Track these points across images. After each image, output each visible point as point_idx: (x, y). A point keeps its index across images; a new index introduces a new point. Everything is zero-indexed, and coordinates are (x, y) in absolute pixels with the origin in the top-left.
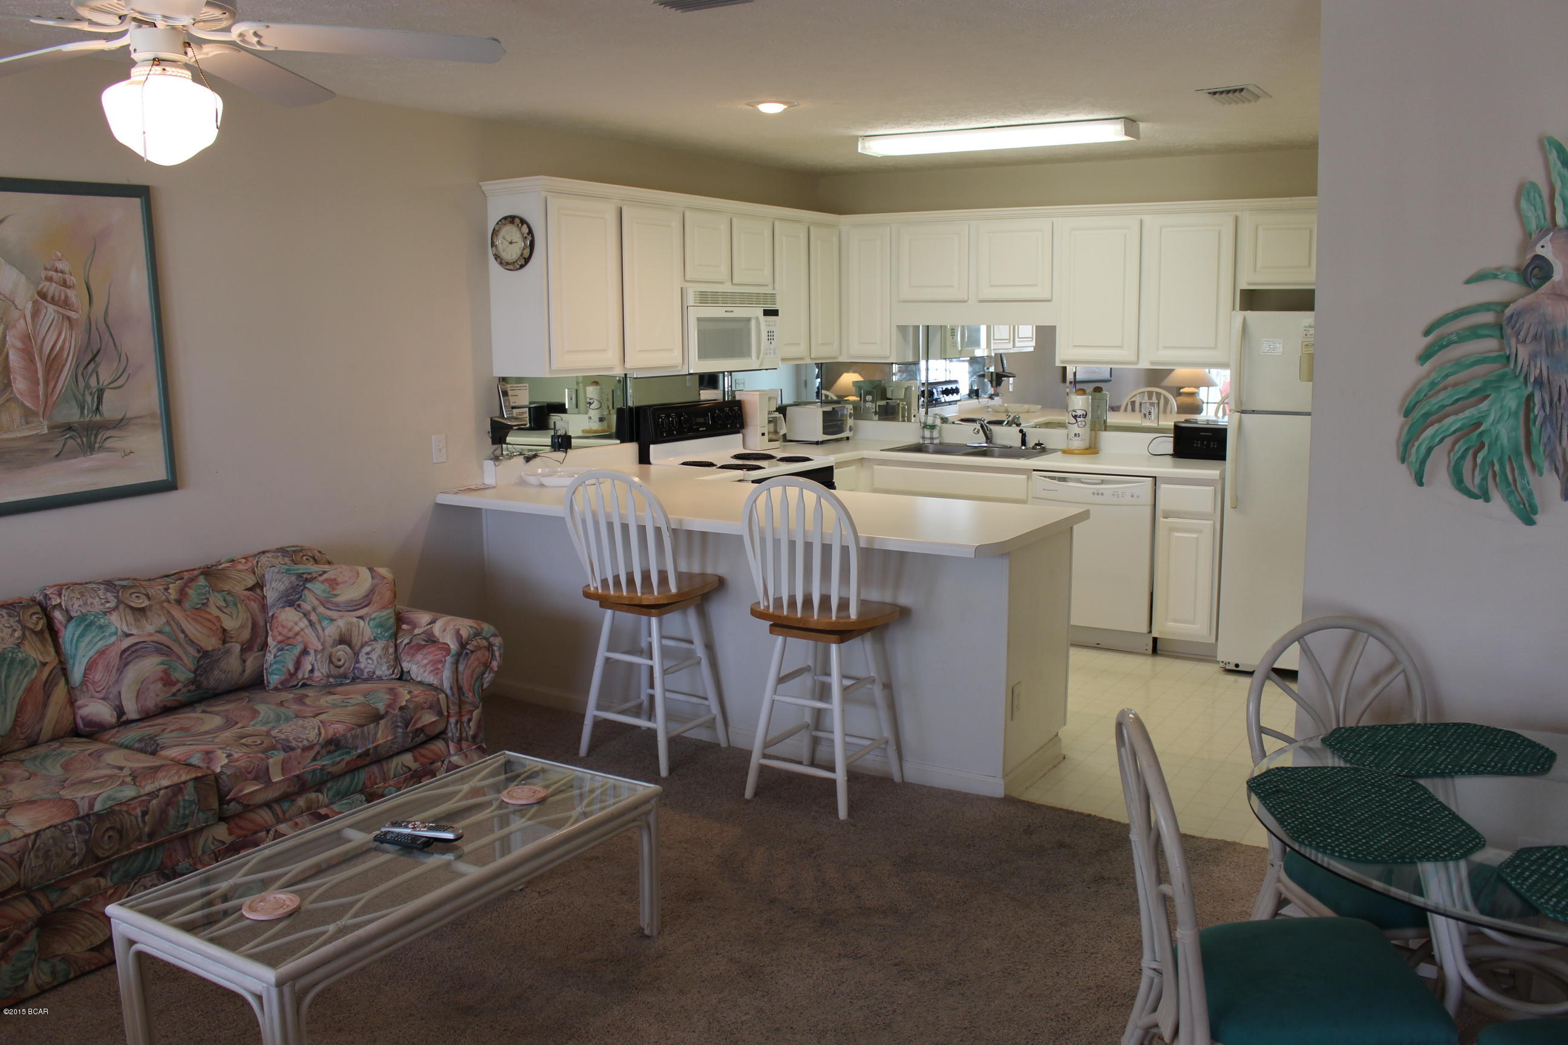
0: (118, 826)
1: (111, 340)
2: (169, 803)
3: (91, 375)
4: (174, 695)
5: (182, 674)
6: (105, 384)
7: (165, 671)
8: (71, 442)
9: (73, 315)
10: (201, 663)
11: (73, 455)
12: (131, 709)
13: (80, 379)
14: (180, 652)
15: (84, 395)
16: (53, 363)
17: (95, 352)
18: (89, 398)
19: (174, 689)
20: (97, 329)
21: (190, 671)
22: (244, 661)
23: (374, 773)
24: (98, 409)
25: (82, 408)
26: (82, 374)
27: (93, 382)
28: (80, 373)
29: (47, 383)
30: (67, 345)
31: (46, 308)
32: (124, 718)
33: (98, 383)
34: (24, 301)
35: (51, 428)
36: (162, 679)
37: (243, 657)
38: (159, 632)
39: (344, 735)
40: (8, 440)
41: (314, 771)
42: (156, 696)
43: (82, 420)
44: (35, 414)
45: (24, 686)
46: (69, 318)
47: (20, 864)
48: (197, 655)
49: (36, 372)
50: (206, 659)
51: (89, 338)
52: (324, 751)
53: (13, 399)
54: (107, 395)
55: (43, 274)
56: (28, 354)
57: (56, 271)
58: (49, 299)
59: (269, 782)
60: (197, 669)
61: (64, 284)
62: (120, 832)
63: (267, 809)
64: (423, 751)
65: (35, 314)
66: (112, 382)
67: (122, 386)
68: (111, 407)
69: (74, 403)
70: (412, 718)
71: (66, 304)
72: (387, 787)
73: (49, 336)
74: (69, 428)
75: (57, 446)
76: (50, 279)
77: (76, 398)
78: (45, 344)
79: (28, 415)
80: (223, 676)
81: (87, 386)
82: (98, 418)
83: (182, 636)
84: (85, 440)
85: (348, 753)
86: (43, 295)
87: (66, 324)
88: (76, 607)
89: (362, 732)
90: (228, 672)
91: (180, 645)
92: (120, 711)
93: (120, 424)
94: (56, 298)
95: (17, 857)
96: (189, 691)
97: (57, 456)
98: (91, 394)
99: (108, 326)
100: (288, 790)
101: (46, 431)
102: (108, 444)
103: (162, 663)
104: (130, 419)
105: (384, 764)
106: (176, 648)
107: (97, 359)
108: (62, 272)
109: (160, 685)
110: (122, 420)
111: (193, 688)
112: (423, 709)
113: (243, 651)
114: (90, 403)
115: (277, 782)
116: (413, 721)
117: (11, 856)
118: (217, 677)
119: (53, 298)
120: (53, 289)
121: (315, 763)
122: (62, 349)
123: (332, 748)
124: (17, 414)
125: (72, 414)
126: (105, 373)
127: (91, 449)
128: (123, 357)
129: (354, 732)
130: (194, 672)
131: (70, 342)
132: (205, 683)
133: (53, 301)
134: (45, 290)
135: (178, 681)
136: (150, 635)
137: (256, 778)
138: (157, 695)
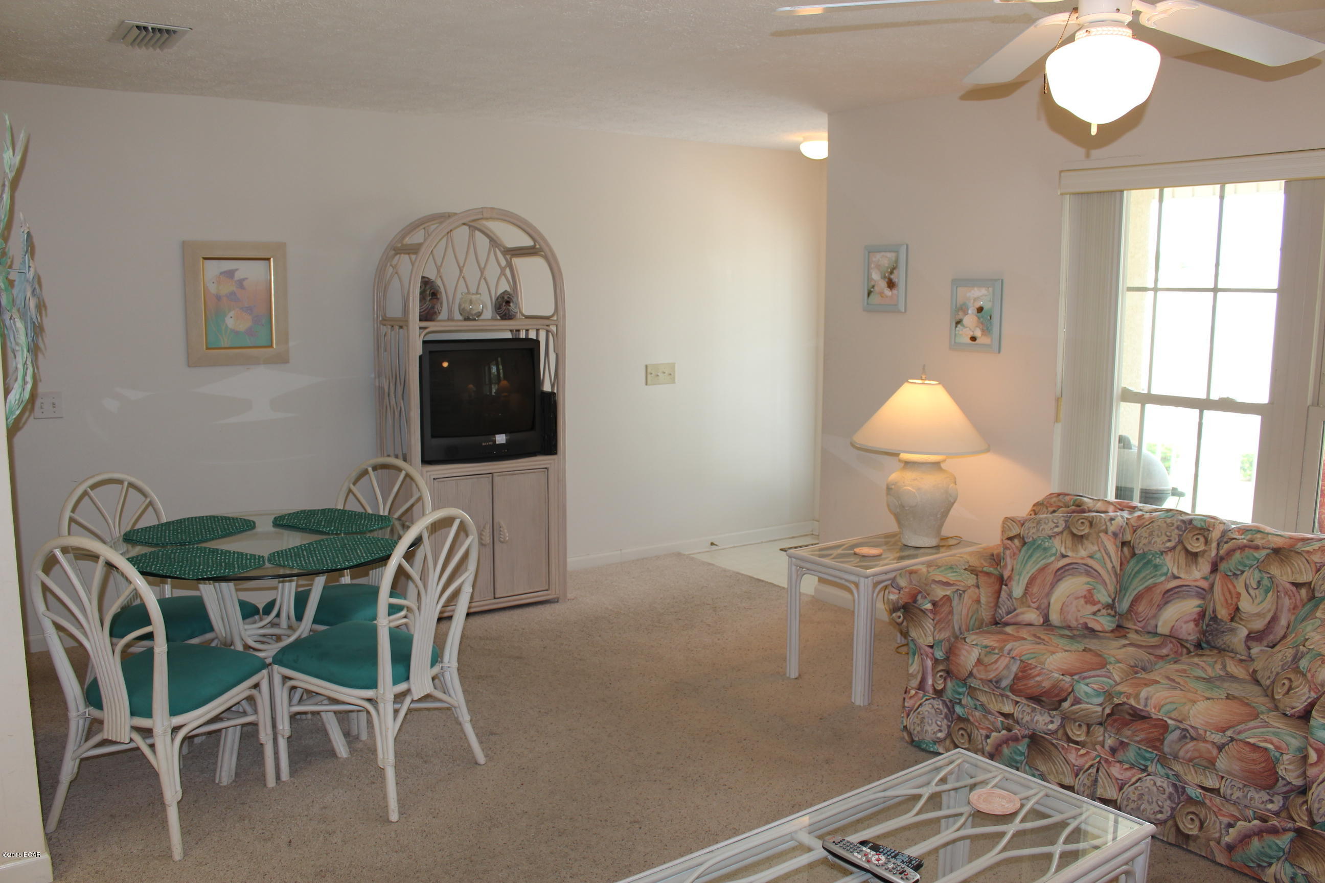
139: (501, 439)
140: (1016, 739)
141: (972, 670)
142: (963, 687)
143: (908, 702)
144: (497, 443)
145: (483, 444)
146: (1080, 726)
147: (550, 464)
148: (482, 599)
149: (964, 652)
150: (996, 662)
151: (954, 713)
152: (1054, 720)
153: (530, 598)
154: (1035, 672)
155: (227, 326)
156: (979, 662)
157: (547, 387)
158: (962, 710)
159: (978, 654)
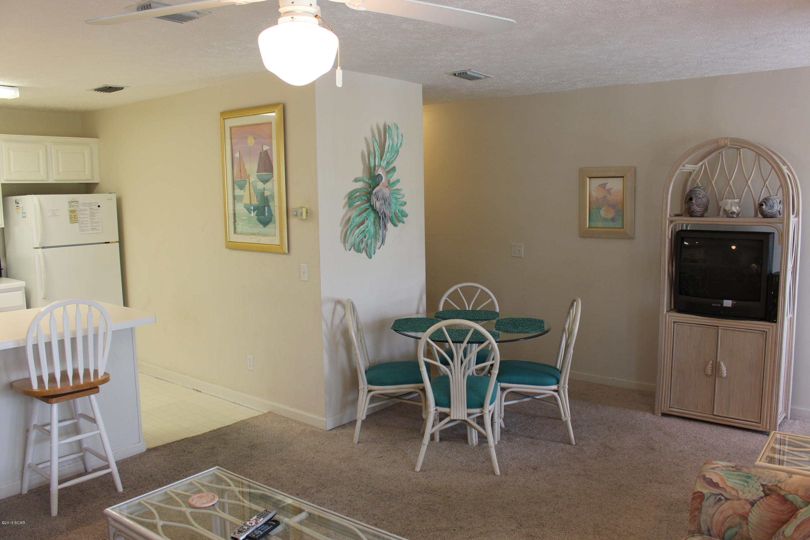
139: (728, 303)
144: (724, 306)
145: (713, 305)
147: (769, 329)
148: (702, 412)
153: (743, 424)
155: (601, 216)
157: (775, 270)
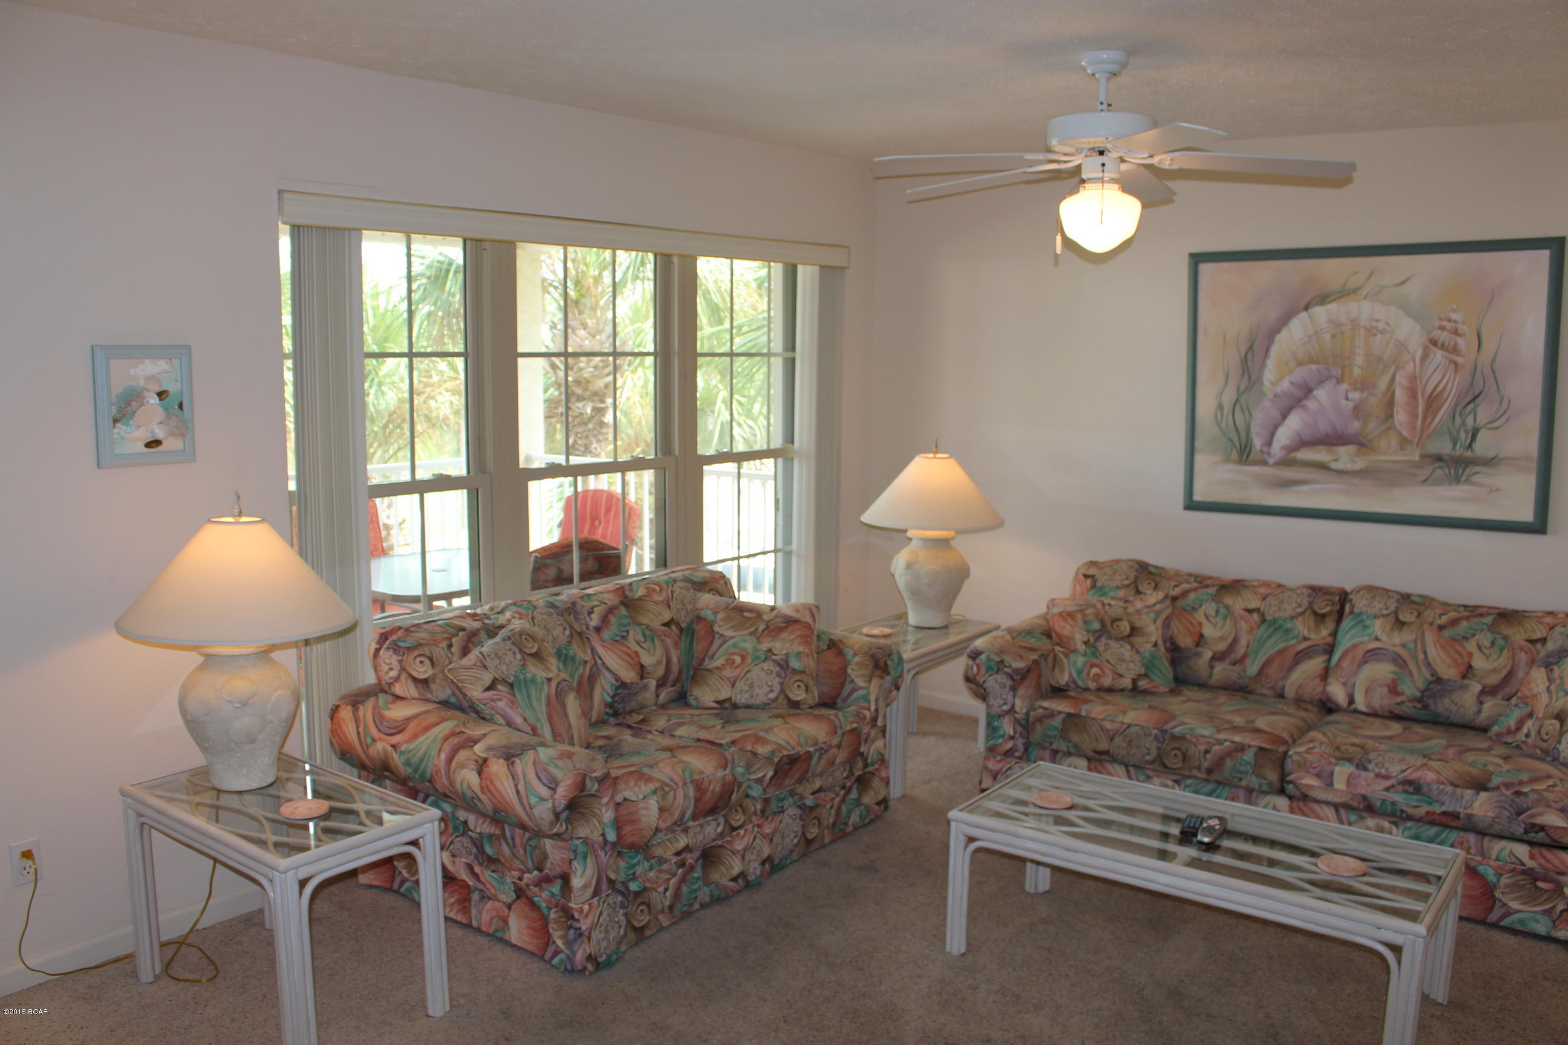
0: (1184, 750)
1: (1495, 384)
2: (1229, 754)
3: (1470, 413)
4: (1398, 704)
5: (1410, 689)
6: (1483, 423)
7: (1394, 681)
8: (1438, 472)
9: (1460, 360)
10: (1432, 686)
11: (1439, 482)
12: (1360, 704)
13: (1457, 418)
14: (1415, 671)
15: (1458, 432)
16: (1433, 402)
17: (1476, 394)
18: (1463, 435)
19: (1399, 699)
20: (1482, 373)
21: (1418, 689)
22: (1481, 703)
23: (1468, 841)
24: (1470, 445)
25: (1455, 443)
26: (1461, 412)
27: (1470, 421)
28: (1458, 410)
29: (1425, 418)
30: (1449, 387)
31: (1435, 354)
32: (1353, 706)
33: (1475, 421)
34: (1416, 346)
35: (1423, 457)
36: (1389, 686)
37: (1482, 698)
38: (1403, 646)
39: (1429, 785)
40: (1383, 461)
41: (1384, 801)
42: (1382, 700)
43: (1453, 453)
44: (1411, 442)
45: (1277, 648)
46: (1455, 363)
47: (1112, 739)
48: (1430, 678)
49: (1417, 407)
50: (1437, 685)
51: (1473, 381)
52: (1400, 788)
53: (1392, 428)
54: (1481, 435)
55: (1437, 324)
56: (1412, 393)
57: (1450, 320)
58: (1439, 345)
59: (1330, 784)
60: (1425, 690)
61: (1456, 333)
62: (1184, 756)
63: (1333, 809)
64: (1548, 854)
65: (1424, 358)
66: (1489, 423)
67: (1496, 428)
68: (1483, 446)
69: (1447, 437)
70: (1528, 809)
71: (1455, 350)
72: (1482, 864)
73: (1433, 378)
74: (1439, 458)
75: (1425, 472)
76: (1442, 328)
77: (1450, 433)
78: (1430, 383)
79: (1404, 442)
80: (1454, 708)
81: (1463, 424)
82: (1469, 453)
83: (1421, 656)
84: (1452, 471)
85: (1430, 804)
86: (1434, 342)
87: (1452, 367)
88: (1361, 605)
89: (1454, 792)
90: (1461, 706)
91: (1417, 663)
92: (1351, 701)
93: (1490, 462)
94: (1446, 344)
95: (1111, 733)
96: (1415, 707)
97: (1424, 481)
98: (1466, 431)
99: (1494, 372)
100: (1351, 802)
101: (1417, 458)
102: (1475, 478)
103: (1394, 672)
104: (1503, 459)
105: (1487, 839)
106: (1411, 665)
107: (1478, 401)
108: (1455, 322)
109: (1385, 690)
110: (1493, 459)
111: (1419, 706)
112: (1549, 806)
113: (1483, 692)
114: (1463, 439)
115: (1338, 790)
116: (1529, 812)
117: (1108, 731)
118: (1444, 706)
119: (1443, 345)
120: (1443, 337)
121: (1386, 793)
122: (1444, 389)
123: (1411, 789)
124: (1394, 442)
125: (1444, 447)
126: (1484, 413)
127: (1457, 480)
128: (1505, 401)
129: (1442, 787)
130: (1423, 692)
131: (1453, 385)
132: (1432, 706)
133: (1443, 347)
134: (1436, 337)
135: (1402, 694)
136: (1394, 645)
137: (1318, 776)
138: (1382, 698)
140: (692, 868)
141: (657, 824)
142: (637, 856)
143: (585, 923)
146: (736, 810)
149: (643, 812)
150: (675, 799)
151: (629, 893)
152: (719, 821)
154: (706, 784)
156: (661, 810)
158: (637, 883)
159: (656, 804)
